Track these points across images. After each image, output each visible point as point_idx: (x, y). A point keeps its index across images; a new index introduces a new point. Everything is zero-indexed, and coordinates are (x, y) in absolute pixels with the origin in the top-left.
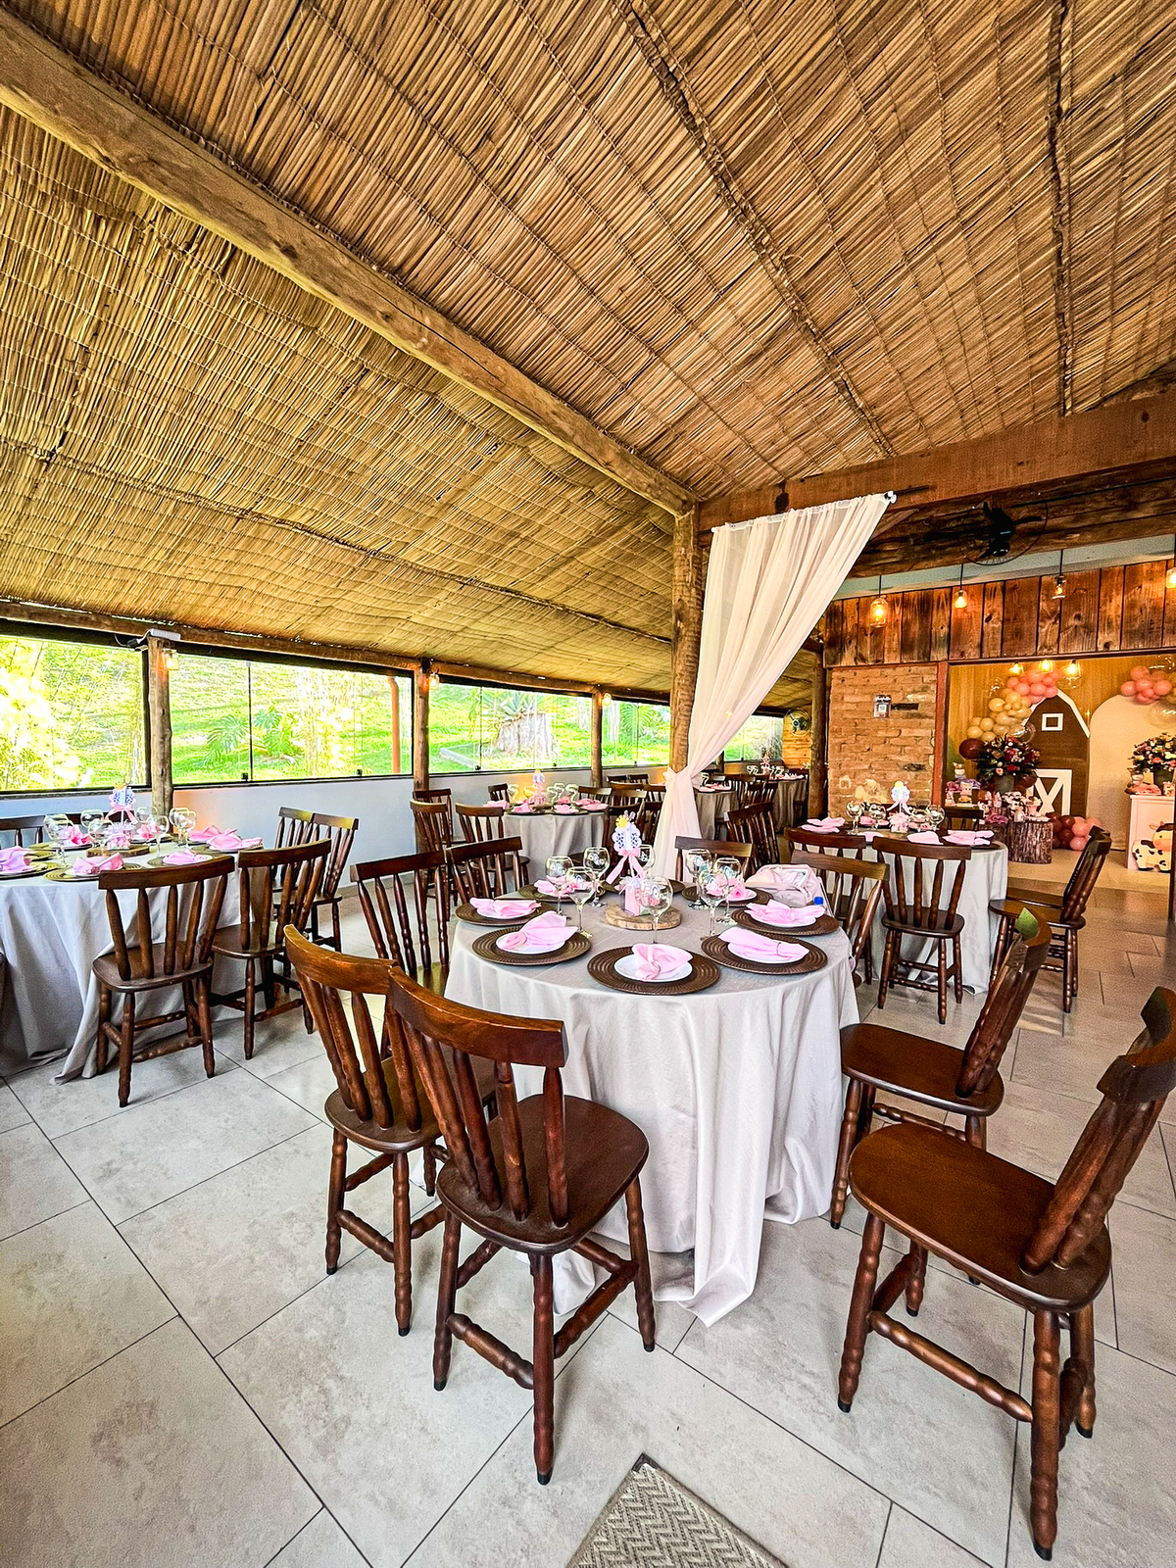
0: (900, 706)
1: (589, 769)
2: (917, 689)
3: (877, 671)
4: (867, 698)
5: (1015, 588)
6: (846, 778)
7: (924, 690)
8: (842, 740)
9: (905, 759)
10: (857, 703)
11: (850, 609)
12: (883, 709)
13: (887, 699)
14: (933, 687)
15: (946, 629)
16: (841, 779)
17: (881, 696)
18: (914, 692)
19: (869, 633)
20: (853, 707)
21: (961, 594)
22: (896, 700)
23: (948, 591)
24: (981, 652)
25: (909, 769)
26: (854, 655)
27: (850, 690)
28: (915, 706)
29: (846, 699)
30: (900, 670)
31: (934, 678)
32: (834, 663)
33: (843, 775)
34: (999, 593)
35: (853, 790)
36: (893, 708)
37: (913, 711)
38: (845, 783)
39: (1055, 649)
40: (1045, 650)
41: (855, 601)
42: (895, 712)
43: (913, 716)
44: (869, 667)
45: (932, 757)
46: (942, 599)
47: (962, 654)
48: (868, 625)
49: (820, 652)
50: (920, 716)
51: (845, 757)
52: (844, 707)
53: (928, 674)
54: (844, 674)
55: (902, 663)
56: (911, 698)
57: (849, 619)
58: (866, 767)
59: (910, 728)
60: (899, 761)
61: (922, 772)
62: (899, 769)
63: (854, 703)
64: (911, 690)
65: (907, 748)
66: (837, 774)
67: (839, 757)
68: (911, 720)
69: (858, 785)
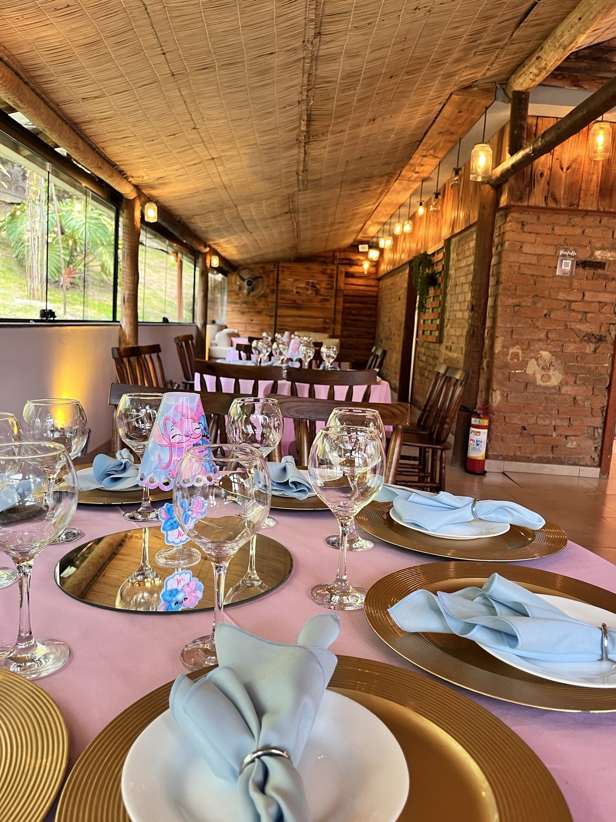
0: (586, 264)
2: (606, 245)
3: (563, 219)
4: (550, 250)
6: (517, 349)
7: (613, 247)
9: (585, 328)
10: (538, 256)
12: (567, 265)
13: (573, 253)
16: (510, 351)
17: (566, 250)
18: (603, 248)
19: (565, 167)
20: (534, 260)
22: (583, 255)
25: (589, 341)
26: (545, 193)
27: (532, 238)
28: (600, 265)
29: (526, 249)
30: (588, 219)
32: (520, 199)
33: (514, 345)
35: (524, 364)
36: (578, 265)
37: (600, 271)
38: (515, 355)
42: (581, 270)
43: (599, 276)
44: (559, 211)
45: (613, 327)
50: (606, 278)
51: (519, 322)
52: (522, 259)
54: (525, 217)
55: (598, 211)
56: (599, 255)
58: (543, 336)
59: (595, 291)
60: (579, 330)
61: (603, 344)
62: (578, 339)
63: (535, 255)
64: (598, 245)
65: (589, 315)
66: (507, 343)
67: (511, 323)
68: (596, 282)
69: (531, 358)
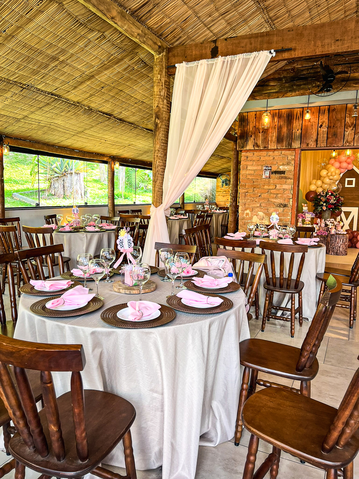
0: (276, 172)
1: (107, 206)
2: (285, 163)
3: (264, 153)
4: (260, 168)
5: (334, 110)
6: (248, 211)
7: (288, 164)
8: (246, 191)
9: (278, 201)
10: (254, 170)
11: (251, 118)
12: (267, 174)
13: (270, 168)
14: (293, 162)
15: (300, 131)
16: (245, 212)
17: (267, 167)
18: (283, 165)
19: (261, 131)
20: (252, 172)
21: (308, 112)
22: (274, 168)
23: (301, 110)
24: (317, 144)
25: (280, 206)
26: (253, 144)
27: (251, 163)
28: (283, 172)
29: (249, 168)
30: (276, 152)
31: (293, 157)
32: (243, 147)
33: (246, 210)
34: (327, 112)
35: (251, 218)
36: (272, 173)
37: (283, 175)
38: (247, 214)
39: (352, 144)
40: (348, 144)
41: (254, 113)
42: (274, 175)
43: (282, 178)
44: (261, 150)
45: (291, 200)
46: (299, 114)
47: (308, 145)
48: (260, 127)
49: (235, 141)
50: (286, 178)
51: (248, 199)
52: (247, 172)
53: (290, 155)
54: (248, 154)
55: (277, 149)
56: (282, 168)
57: (251, 123)
58: (258, 205)
59: (281, 184)
60: (275, 202)
61: (286, 208)
62: (274, 206)
63: (253, 170)
64: (281, 163)
65: (279, 195)
66: (243, 209)
67: (244, 200)
68: (281, 180)
69: (254, 215)
